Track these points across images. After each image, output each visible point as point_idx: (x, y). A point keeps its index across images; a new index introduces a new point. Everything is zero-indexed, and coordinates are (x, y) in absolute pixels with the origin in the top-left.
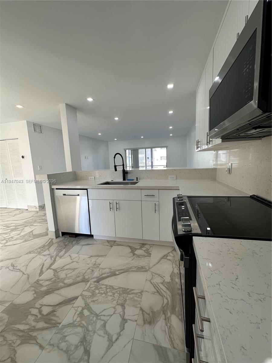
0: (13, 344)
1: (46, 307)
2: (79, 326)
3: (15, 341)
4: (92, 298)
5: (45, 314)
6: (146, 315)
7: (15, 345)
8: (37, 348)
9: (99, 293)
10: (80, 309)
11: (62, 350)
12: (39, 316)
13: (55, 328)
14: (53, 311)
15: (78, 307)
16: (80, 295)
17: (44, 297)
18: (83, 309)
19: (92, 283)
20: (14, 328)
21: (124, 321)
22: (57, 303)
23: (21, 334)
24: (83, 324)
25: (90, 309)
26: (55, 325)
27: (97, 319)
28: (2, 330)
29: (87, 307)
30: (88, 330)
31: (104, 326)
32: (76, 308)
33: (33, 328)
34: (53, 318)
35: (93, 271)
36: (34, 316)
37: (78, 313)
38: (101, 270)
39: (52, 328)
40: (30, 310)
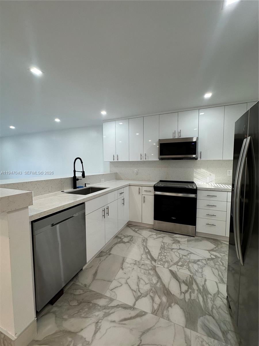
0: (212, 299)
1: (182, 289)
2: (188, 265)
3: (210, 299)
4: (170, 262)
5: (187, 287)
6: (176, 242)
7: (212, 297)
8: (207, 283)
9: (165, 259)
10: (178, 267)
11: (202, 271)
12: (190, 290)
13: (194, 277)
14: (184, 282)
15: (177, 268)
16: (168, 268)
17: (174, 295)
18: (178, 265)
19: (156, 263)
20: (204, 306)
21: (180, 249)
22: (177, 282)
23: (205, 297)
24: (187, 264)
25: (178, 262)
26: (192, 278)
27: (182, 258)
28: (209, 316)
29: (176, 264)
30: (189, 261)
31: (185, 256)
32: (179, 269)
33: (199, 291)
34: (188, 281)
35: (143, 265)
36: (191, 295)
37: (181, 268)
38: (143, 260)
39: (194, 278)
40: (187, 301)
